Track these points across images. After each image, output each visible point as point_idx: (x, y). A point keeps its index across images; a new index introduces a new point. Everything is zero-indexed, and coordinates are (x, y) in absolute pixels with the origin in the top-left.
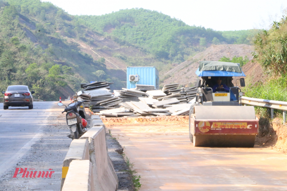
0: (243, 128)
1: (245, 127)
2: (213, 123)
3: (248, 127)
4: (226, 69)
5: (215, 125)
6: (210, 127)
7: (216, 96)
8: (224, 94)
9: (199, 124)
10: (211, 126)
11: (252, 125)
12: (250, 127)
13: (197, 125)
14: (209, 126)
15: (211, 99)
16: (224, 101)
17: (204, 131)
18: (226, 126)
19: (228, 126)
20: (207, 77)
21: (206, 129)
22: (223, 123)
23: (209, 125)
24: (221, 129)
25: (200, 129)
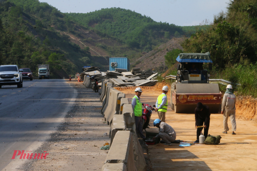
0: (211, 100)
1: (212, 99)
2: (189, 96)
3: (214, 98)
4: (199, 57)
5: (191, 97)
6: (187, 99)
7: (191, 76)
8: (197, 75)
9: (179, 97)
10: (188, 98)
11: (217, 97)
12: (216, 98)
13: (178, 97)
14: (187, 98)
15: (187, 78)
16: (196, 80)
17: (182, 102)
18: (199, 98)
19: (200, 98)
20: (185, 63)
21: (185, 100)
22: (196, 96)
23: (186, 97)
24: (195, 100)
25: (180, 100)
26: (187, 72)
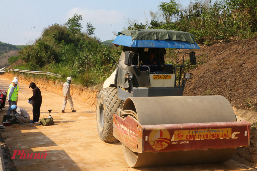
0: (225, 139)
1: (228, 136)
2: (175, 132)
3: (233, 136)
4: (173, 37)
5: (179, 135)
6: (170, 140)
7: (154, 79)
8: (167, 76)
9: (151, 134)
10: (171, 137)
11: (239, 133)
12: (236, 135)
13: (147, 137)
14: (169, 138)
15: (146, 83)
16: (165, 86)
17: (158, 148)
18: (197, 137)
19: (201, 136)
21: (163, 143)
22: (191, 131)
23: (167, 135)
24: (188, 142)
25: (152, 143)
26: (146, 69)
